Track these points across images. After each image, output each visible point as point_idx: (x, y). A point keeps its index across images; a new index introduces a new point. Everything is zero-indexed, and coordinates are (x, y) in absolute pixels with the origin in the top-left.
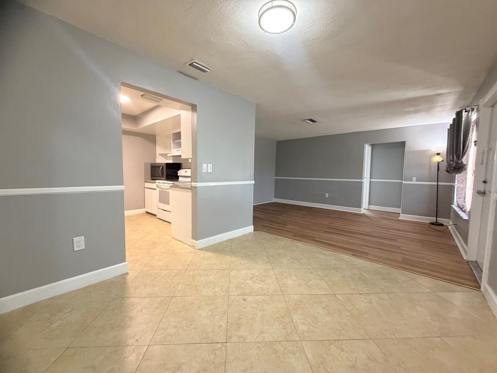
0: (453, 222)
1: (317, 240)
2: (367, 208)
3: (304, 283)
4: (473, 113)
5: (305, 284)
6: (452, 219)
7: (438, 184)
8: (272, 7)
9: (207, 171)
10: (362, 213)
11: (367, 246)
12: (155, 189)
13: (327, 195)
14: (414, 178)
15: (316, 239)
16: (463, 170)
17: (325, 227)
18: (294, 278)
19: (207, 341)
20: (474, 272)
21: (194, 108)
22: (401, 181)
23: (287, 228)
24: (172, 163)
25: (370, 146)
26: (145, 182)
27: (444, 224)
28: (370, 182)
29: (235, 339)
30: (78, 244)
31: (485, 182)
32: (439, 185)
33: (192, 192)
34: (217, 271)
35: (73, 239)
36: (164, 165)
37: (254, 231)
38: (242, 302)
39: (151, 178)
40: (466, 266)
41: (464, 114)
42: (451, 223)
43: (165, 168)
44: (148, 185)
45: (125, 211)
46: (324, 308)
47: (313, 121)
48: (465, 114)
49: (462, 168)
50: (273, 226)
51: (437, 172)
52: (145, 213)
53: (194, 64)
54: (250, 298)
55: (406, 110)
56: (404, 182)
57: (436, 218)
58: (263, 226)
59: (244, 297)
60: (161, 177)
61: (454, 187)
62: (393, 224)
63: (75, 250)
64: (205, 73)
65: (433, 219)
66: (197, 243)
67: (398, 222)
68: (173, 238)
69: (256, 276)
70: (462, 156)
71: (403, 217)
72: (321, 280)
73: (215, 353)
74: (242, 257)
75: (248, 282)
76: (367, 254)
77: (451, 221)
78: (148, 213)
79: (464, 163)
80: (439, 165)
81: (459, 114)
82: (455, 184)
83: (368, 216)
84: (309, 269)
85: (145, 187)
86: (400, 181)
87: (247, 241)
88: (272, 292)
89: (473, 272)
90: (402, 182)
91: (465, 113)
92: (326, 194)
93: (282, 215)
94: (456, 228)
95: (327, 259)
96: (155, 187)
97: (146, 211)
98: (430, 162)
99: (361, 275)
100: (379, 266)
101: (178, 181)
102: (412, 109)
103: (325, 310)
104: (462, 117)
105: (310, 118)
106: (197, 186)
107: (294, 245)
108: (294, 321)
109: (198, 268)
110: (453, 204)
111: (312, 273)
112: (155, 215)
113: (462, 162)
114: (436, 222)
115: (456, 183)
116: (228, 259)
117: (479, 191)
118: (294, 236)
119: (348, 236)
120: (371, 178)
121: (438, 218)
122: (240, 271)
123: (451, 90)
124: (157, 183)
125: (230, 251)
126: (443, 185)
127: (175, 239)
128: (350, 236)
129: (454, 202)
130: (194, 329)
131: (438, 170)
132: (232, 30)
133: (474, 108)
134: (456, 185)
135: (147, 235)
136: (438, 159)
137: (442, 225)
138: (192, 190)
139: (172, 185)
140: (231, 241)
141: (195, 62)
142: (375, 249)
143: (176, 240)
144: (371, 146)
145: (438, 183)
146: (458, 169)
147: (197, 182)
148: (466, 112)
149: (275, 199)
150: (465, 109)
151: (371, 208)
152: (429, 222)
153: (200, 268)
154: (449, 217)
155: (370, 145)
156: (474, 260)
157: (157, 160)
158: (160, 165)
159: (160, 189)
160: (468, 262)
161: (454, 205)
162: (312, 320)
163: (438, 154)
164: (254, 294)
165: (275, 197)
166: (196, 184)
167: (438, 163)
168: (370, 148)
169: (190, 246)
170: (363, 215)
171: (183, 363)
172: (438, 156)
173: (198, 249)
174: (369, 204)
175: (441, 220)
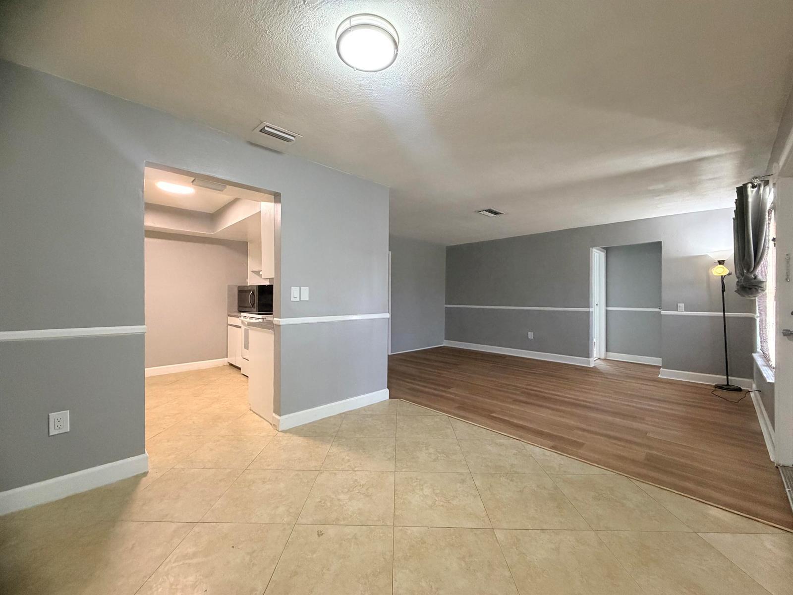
0: (757, 386)
1: (496, 417)
2: (603, 357)
3: (442, 503)
4: (767, 189)
5: (442, 506)
6: (755, 380)
7: (726, 316)
8: (351, 28)
9: (300, 298)
10: (592, 366)
11: (584, 430)
12: (240, 327)
13: (531, 335)
14: (681, 305)
15: (494, 415)
16: (760, 291)
17: (518, 392)
18: (427, 491)
20: (787, 490)
21: (277, 197)
22: (660, 310)
23: (451, 393)
24: (268, 285)
25: (603, 252)
26: (229, 316)
27: (742, 388)
28: (607, 311)
30: (57, 424)
32: (728, 317)
33: (274, 334)
34: (297, 472)
35: (49, 415)
36: (255, 288)
37: (390, 398)
38: (315, 538)
39: (238, 309)
40: (772, 476)
41: (751, 193)
42: (754, 386)
43: (256, 293)
44: (232, 320)
45: (146, 369)
46: (463, 558)
47: (496, 213)
48: (752, 191)
49: (757, 288)
50: (427, 390)
51: (721, 294)
52: (228, 364)
53: (266, 128)
54: (331, 531)
55: (651, 188)
56: (663, 312)
57: (726, 377)
58: (410, 389)
59: (321, 528)
60: (251, 307)
61: (755, 320)
62: (648, 388)
63: (51, 434)
64: (290, 142)
65: (721, 379)
66: (279, 420)
68: (251, 410)
69: (360, 485)
70: (754, 266)
71: (665, 374)
72: (475, 497)
74: (350, 447)
75: (341, 497)
76: (580, 445)
77: (754, 382)
78: (231, 365)
80: (724, 281)
81: (742, 192)
82: (756, 315)
83: (602, 373)
84: (461, 474)
85: (229, 323)
86: (657, 310)
87: (371, 415)
88: (375, 519)
89: (785, 489)
90: (660, 312)
91: (752, 189)
92: (529, 333)
93: (450, 369)
94: (762, 398)
95: (500, 455)
96: (240, 324)
97: (229, 363)
98: (708, 277)
99: (556, 488)
100: (595, 471)
101: (272, 314)
102: (661, 186)
103: (463, 564)
104: (747, 197)
105: (488, 208)
106: (281, 324)
107: (450, 426)
108: (396, 584)
109: (266, 467)
110: (755, 352)
111: (463, 481)
112: (239, 369)
113: (756, 278)
114: (728, 385)
115: (758, 314)
116: (326, 449)
117: (787, 330)
119: (553, 409)
120: (607, 305)
121: (730, 376)
122: (335, 474)
123: (723, 151)
124: (242, 318)
125: (334, 434)
126: (734, 317)
127: (252, 411)
128: (557, 410)
129: (756, 348)
131: (723, 291)
132: (304, 70)
133: (768, 181)
134: (758, 317)
135: (213, 403)
136: (720, 271)
137: (740, 390)
138: (274, 330)
139: (261, 320)
140: (344, 416)
141: (267, 126)
142: (599, 437)
143: (255, 413)
144: (605, 251)
145: (724, 314)
146: (750, 289)
147: (280, 318)
148: (753, 187)
149: (446, 341)
150: (752, 184)
151: (611, 357)
152: (714, 384)
153: (269, 468)
154: (751, 377)
155: (603, 250)
157: (248, 280)
158: (249, 288)
159: (246, 328)
160: (777, 468)
161: (757, 354)
162: (431, 583)
163: (721, 262)
164: (342, 523)
165: (447, 338)
166: (279, 321)
167: (723, 278)
168: (603, 255)
169: (271, 424)
170: (594, 371)
172: (721, 266)
173: (282, 431)
174: (607, 350)
175: (735, 381)
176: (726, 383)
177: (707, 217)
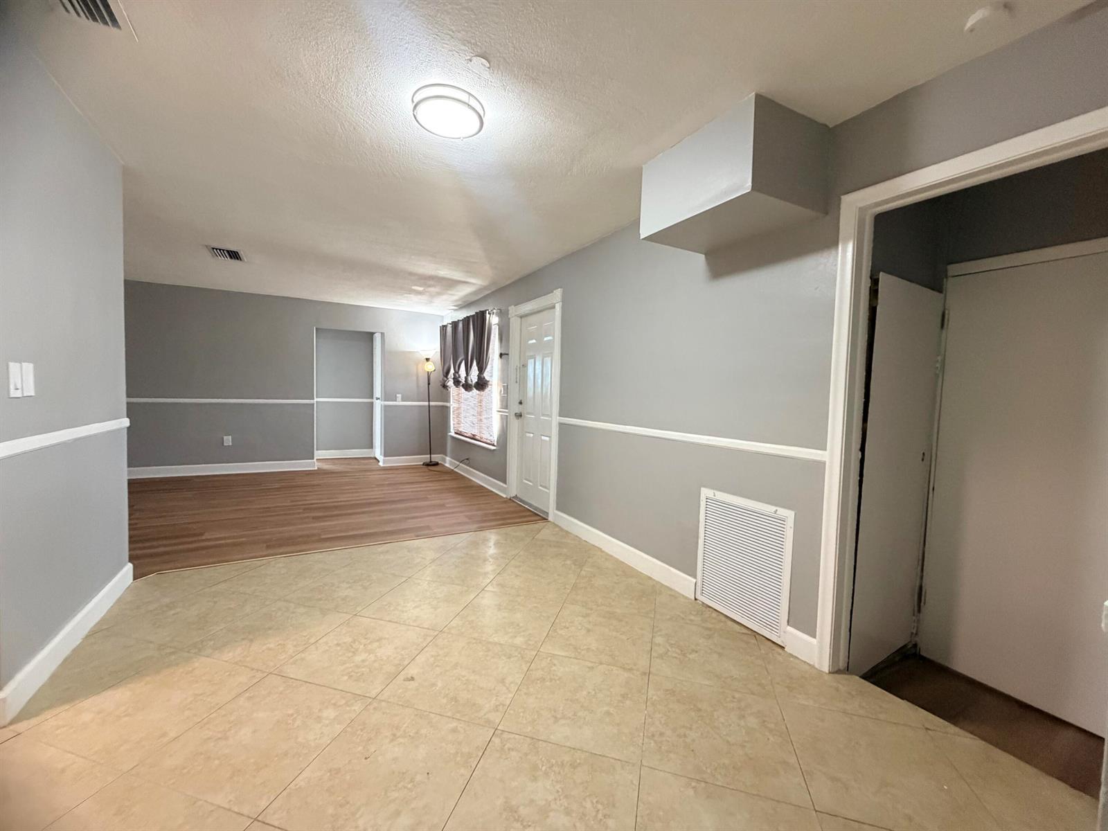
0: (453, 457)
6: (449, 454)
7: (430, 405)
9: (22, 391)
10: (316, 468)
13: (228, 440)
14: (399, 396)
19: (477, 756)
20: (526, 507)
29: (495, 717)
31: (521, 403)
32: (432, 406)
37: (134, 580)
38: (412, 685)
40: (512, 504)
41: (487, 316)
42: (448, 459)
51: (427, 386)
56: (383, 403)
57: (429, 456)
61: (449, 407)
65: (426, 458)
67: (391, 472)
73: (509, 749)
77: (448, 456)
79: (487, 378)
80: (430, 376)
81: (482, 315)
82: (452, 404)
92: (225, 438)
94: (467, 464)
98: (417, 372)
104: (485, 319)
110: (450, 432)
114: (431, 462)
118: (268, 547)
121: (432, 454)
126: (436, 406)
129: (450, 429)
130: (430, 775)
131: (429, 384)
134: (455, 406)
136: (430, 367)
137: (438, 463)
145: (430, 403)
152: (422, 463)
154: (445, 450)
156: (514, 495)
160: (511, 499)
161: (452, 433)
163: (428, 360)
167: (429, 373)
171: (506, 802)
172: (428, 363)
175: (436, 458)
176: (429, 461)
177: (416, 319)
